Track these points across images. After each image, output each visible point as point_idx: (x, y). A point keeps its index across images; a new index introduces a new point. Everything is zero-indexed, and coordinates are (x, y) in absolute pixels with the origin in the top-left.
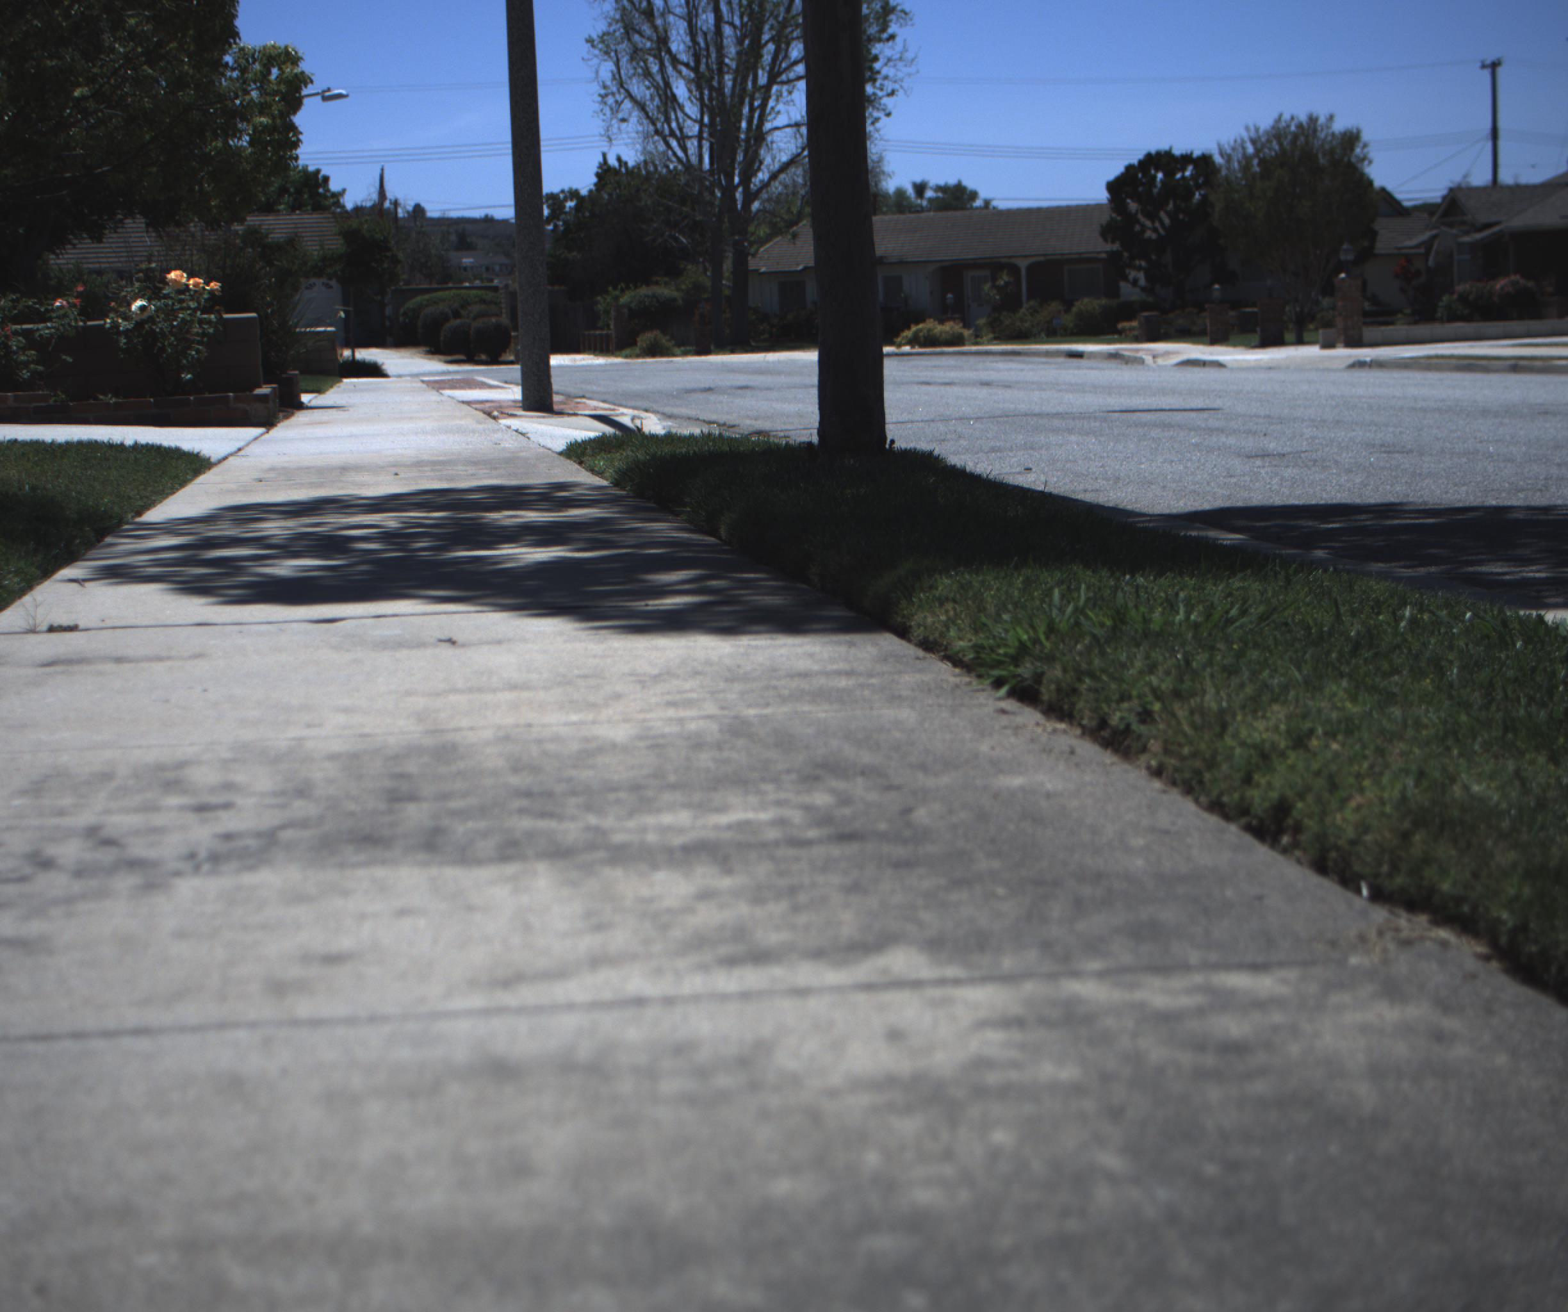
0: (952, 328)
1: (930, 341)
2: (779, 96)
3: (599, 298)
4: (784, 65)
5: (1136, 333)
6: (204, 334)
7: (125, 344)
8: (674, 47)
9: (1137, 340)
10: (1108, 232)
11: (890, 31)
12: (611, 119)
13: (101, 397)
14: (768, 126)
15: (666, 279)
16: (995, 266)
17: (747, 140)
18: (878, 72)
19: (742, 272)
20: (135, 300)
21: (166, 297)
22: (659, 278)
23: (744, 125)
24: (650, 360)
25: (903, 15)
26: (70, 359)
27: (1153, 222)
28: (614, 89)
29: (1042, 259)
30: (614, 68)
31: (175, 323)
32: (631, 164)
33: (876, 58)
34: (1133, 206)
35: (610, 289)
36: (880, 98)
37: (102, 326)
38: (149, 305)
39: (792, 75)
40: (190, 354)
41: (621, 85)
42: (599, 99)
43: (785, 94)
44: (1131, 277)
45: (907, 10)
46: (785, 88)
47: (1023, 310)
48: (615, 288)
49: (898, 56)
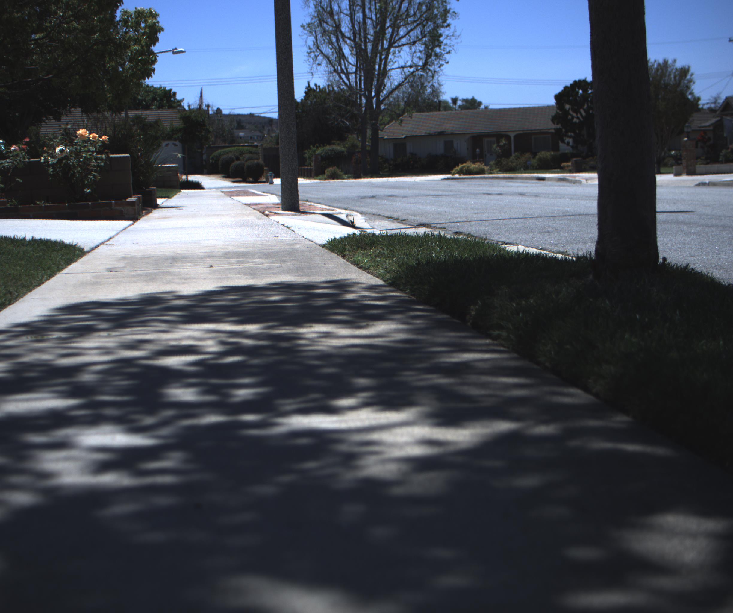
0: (479, 166)
1: (469, 172)
2: (394, 53)
3: (306, 151)
4: (396, 38)
5: (570, 168)
6: (98, 166)
7: (52, 171)
8: (343, 30)
9: (571, 171)
10: (555, 119)
11: (448, 22)
12: (313, 64)
13: (38, 202)
14: (389, 68)
15: (338, 142)
16: (499, 136)
17: (379, 74)
18: (442, 42)
19: (376, 138)
20: (58, 146)
21: (76, 144)
22: (335, 142)
23: (377, 67)
24: (332, 181)
25: (454, 14)
26: (20, 181)
27: (577, 114)
28: (314, 50)
29: (521, 132)
30: (314, 39)
31: (81, 160)
32: (321, 87)
33: (441, 35)
34: (567, 107)
35: (311, 147)
36: (444, 55)
37: (39, 162)
38: (66, 149)
39: (400, 44)
40: (89, 178)
41: (318, 48)
42: (307, 54)
43: (397, 52)
44: (566, 141)
45: (456, 12)
46: (397, 49)
47: (512, 157)
48: (314, 146)
49: (451, 34)
